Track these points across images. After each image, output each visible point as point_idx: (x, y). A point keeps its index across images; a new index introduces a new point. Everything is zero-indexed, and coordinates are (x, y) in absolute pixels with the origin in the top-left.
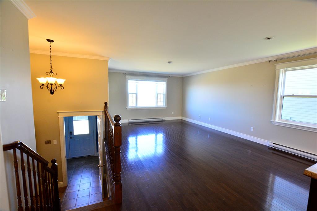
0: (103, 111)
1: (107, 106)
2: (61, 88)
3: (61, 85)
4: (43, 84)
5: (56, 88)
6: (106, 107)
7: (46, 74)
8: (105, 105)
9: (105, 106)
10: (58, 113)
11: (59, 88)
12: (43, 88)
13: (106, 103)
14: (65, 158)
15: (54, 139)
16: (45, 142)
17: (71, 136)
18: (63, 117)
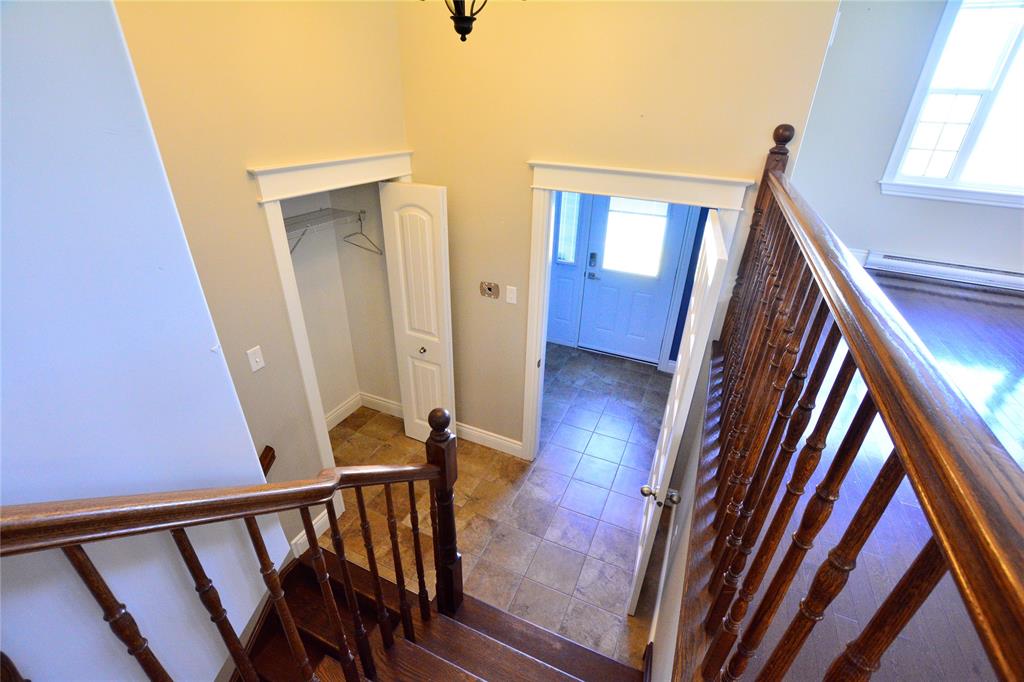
0: (749, 188)
1: (785, 153)
6: (778, 157)
8: (773, 144)
9: (773, 152)
10: (532, 167)
13: (783, 135)
14: (539, 366)
15: (510, 285)
16: (481, 286)
17: (592, 271)
18: (551, 191)
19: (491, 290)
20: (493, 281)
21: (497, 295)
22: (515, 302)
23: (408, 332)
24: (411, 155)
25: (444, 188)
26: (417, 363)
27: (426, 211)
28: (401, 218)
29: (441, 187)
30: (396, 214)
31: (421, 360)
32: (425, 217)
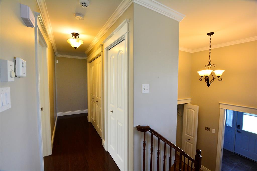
2: (219, 80)
3: (219, 77)
4: (202, 77)
5: (213, 79)
7: (205, 67)
10: (220, 104)
11: (216, 80)
12: (202, 80)
14: (221, 151)
15: (213, 129)
16: (205, 128)
17: (238, 130)
18: (225, 109)
19: (208, 129)
20: (209, 127)
21: (209, 130)
22: (214, 133)
23: (186, 134)
24: (191, 99)
25: (198, 106)
26: (187, 142)
27: (193, 110)
28: (188, 111)
29: (197, 106)
30: (187, 110)
31: (188, 142)
32: (193, 111)
